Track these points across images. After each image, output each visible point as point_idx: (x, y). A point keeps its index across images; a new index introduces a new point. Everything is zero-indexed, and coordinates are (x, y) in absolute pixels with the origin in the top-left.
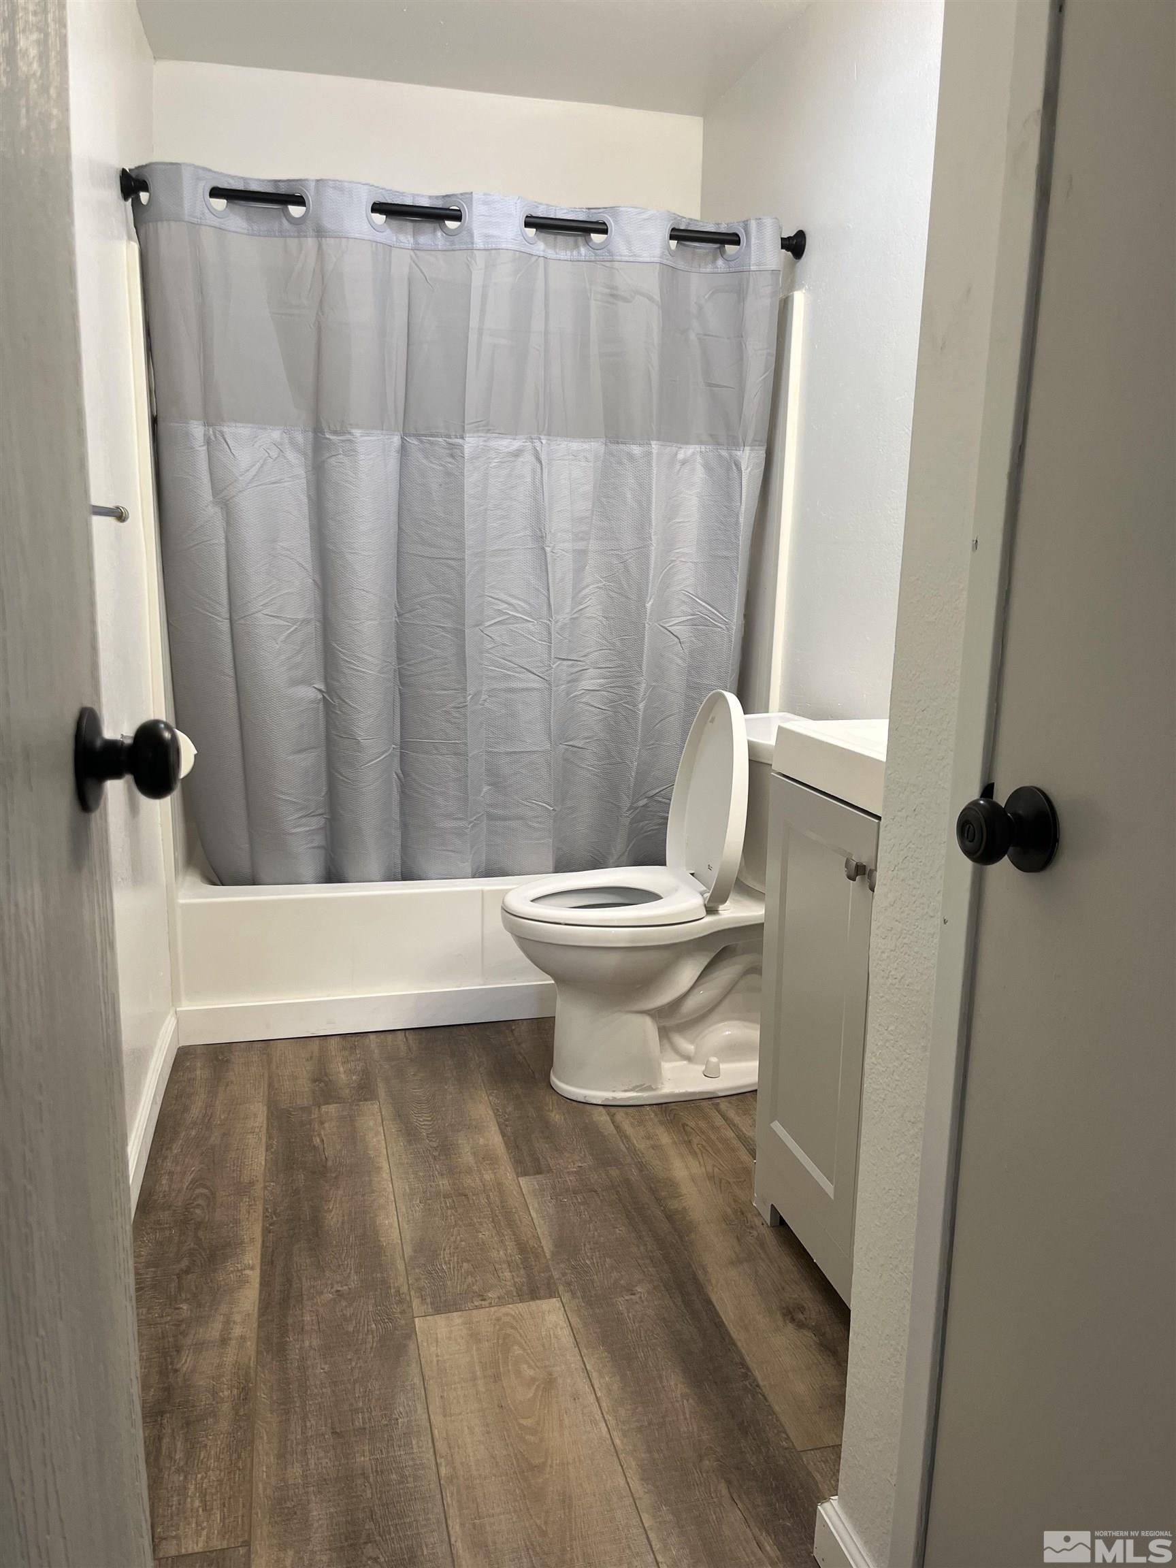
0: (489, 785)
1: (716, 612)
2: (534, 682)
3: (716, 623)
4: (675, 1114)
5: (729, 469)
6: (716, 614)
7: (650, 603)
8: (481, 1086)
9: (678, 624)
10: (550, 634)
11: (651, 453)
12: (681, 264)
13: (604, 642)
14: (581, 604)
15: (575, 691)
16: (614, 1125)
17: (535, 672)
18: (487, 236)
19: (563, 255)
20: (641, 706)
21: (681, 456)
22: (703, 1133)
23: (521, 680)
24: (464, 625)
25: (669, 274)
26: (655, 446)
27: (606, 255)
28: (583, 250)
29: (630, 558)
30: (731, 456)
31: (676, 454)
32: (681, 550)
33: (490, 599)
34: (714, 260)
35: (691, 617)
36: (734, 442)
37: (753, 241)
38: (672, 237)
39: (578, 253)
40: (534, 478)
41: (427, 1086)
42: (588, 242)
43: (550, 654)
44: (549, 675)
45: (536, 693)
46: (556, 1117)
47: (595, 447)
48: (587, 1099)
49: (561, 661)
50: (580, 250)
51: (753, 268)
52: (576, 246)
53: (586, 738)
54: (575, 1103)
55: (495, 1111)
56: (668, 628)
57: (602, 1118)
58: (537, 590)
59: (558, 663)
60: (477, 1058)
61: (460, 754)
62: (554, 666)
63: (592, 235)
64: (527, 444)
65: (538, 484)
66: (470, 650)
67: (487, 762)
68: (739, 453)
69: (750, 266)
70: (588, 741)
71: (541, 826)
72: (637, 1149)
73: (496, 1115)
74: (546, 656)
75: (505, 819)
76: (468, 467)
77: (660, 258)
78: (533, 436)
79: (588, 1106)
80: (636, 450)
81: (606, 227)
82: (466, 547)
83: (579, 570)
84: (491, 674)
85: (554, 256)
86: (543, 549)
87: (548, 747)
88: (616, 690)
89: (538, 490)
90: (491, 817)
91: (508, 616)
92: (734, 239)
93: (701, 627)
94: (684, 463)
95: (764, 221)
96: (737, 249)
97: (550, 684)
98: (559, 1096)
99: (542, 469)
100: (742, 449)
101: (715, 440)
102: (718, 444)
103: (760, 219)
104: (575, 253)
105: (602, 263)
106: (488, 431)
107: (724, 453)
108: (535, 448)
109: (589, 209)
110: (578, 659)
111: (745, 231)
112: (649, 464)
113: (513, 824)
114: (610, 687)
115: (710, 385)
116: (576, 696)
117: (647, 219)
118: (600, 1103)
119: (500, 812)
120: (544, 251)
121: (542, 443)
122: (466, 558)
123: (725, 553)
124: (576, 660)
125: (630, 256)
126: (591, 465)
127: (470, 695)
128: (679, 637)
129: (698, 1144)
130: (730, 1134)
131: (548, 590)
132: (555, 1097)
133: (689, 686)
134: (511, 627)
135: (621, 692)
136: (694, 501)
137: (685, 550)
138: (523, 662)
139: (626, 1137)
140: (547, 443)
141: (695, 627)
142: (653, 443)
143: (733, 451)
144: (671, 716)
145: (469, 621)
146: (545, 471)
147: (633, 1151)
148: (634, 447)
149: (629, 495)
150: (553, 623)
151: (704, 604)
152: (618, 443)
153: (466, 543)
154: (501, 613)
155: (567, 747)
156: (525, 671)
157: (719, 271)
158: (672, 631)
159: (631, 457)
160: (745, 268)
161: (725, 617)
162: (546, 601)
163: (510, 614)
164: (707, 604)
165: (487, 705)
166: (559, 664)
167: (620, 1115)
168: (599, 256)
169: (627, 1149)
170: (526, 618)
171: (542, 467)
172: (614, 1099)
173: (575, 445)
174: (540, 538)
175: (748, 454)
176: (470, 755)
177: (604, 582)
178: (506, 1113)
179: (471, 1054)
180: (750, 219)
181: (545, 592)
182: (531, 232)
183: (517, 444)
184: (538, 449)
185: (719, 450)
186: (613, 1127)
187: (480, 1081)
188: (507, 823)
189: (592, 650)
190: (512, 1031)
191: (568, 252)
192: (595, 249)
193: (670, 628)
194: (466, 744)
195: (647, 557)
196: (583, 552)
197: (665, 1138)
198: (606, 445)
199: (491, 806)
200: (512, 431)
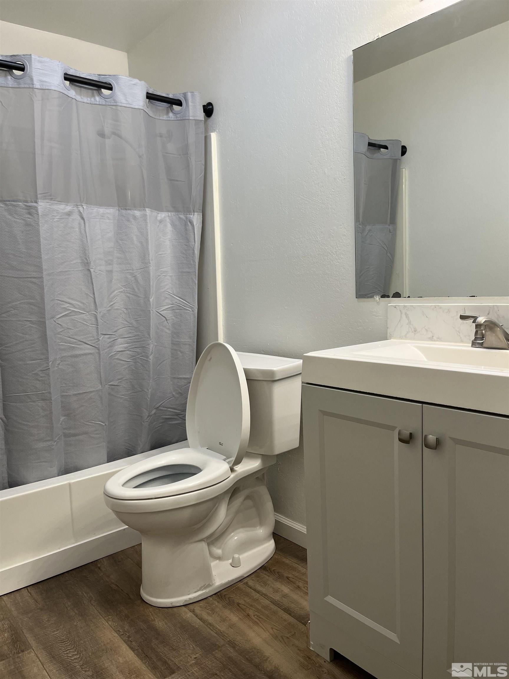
0: (65, 416)
1: (185, 302)
2: (88, 349)
3: (186, 308)
4: (229, 598)
5: (186, 225)
6: (185, 303)
7: (152, 299)
8: (98, 616)
9: (165, 310)
10: (97, 320)
11: (146, 215)
13: (126, 323)
14: (111, 301)
15: (111, 353)
16: (199, 618)
17: (89, 343)
18: (42, 81)
19: (86, 100)
20: (151, 357)
21: (159, 218)
22: (251, 606)
23: (81, 349)
24: (45, 318)
26: (148, 211)
27: (112, 102)
28: (97, 98)
29: (138, 274)
30: (187, 218)
31: (156, 217)
32: (163, 269)
33: (59, 301)
34: (167, 113)
35: (171, 306)
36: (188, 211)
37: (190, 104)
38: (147, 97)
39: (95, 100)
40: (80, 229)
41: (61, 627)
42: (100, 94)
43: (98, 333)
44: (98, 345)
45: (91, 356)
46: (160, 624)
47: (111, 212)
48: (173, 604)
49: (104, 336)
50: (95, 98)
51: (191, 118)
52: (93, 96)
53: (119, 379)
54: (166, 609)
55: (118, 632)
56: (160, 312)
57: (188, 615)
58: (87, 294)
59: (103, 336)
60: (86, 595)
61: (46, 399)
62: (101, 339)
63: (102, 90)
64: (74, 208)
65: (83, 232)
66: (49, 333)
67: (62, 402)
68: (191, 216)
69: (189, 117)
70: (120, 381)
71: (98, 436)
72: (222, 631)
73: (120, 636)
74: (95, 333)
75: (75, 435)
76: (41, 221)
77: (143, 107)
78: (78, 204)
79: (175, 609)
80: (137, 213)
81: (111, 87)
82: (44, 270)
83: (109, 282)
84: (62, 347)
85: (81, 100)
86: (89, 270)
88: (135, 350)
89: (83, 235)
90: (66, 436)
91: (70, 311)
92: (179, 103)
93: (177, 311)
94: (161, 222)
95: (196, 93)
96: (180, 108)
97: (99, 350)
98: (153, 607)
99: (85, 223)
100: (193, 214)
101: (176, 210)
102: (178, 211)
103: (193, 92)
104: (93, 99)
105: (111, 107)
106: (51, 199)
107: (182, 216)
108: (79, 211)
109: (99, 75)
110: (112, 334)
111: (185, 99)
112: (145, 220)
113: (80, 437)
114: (131, 348)
115: (171, 180)
116: (112, 356)
117: (134, 84)
118: (182, 605)
119: (72, 431)
120: (75, 96)
121: (83, 208)
122: (44, 277)
123: (187, 270)
124: (112, 335)
125: (126, 104)
126: (112, 222)
127: (51, 361)
128: (166, 317)
129: (254, 616)
130: (267, 602)
131: (94, 294)
132: (151, 609)
133: (173, 344)
134: (73, 317)
135: (138, 350)
136: (168, 243)
137: (165, 269)
138: (80, 338)
139: (210, 624)
140: (86, 208)
141: (174, 311)
142: (147, 209)
143: (188, 215)
144: (164, 361)
145: (47, 316)
146: (87, 224)
147: (220, 633)
148: (136, 212)
149: (135, 238)
150: (98, 313)
151: (178, 298)
152: (126, 209)
153: (43, 267)
154: (66, 309)
155: (109, 386)
156: (83, 343)
157: (171, 119)
158: (162, 314)
159: (135, 218)
160: (187, 118)
161: (190, 304)
162: (93, 300)
163: (71, 310)
164: (180, 298)
165: (60, 367)
166: (103, 338)
167: (197, 608)
168: (108, 102)
169: (216, 633)
170: (81, 311)
171: (84, 222)
172: (190, 599)
173: (102, 210)
174: (86, 264)
175: (196, 217)
176: (53, 399)
177: (124, 289)
178: (125, 631)
179: (80, 593)
180: (187, 92)
181: (92, 296)
182: (67, 83)
183: (69, 208)
184: (81, 211)
185: (179, 215)
186: (199, 621)
187: (96, 612)
188: (77, 438)
189: (119, 327)
190: (99, 568)
191: (88, 99)
192: (105, 98)
193: (161, 313)
194: (50, 393)
195: (149, 273)
196: (110, 272)
197: (234, 618)
198: (119, 211)
199: (65, 429)
200: (66, 200)
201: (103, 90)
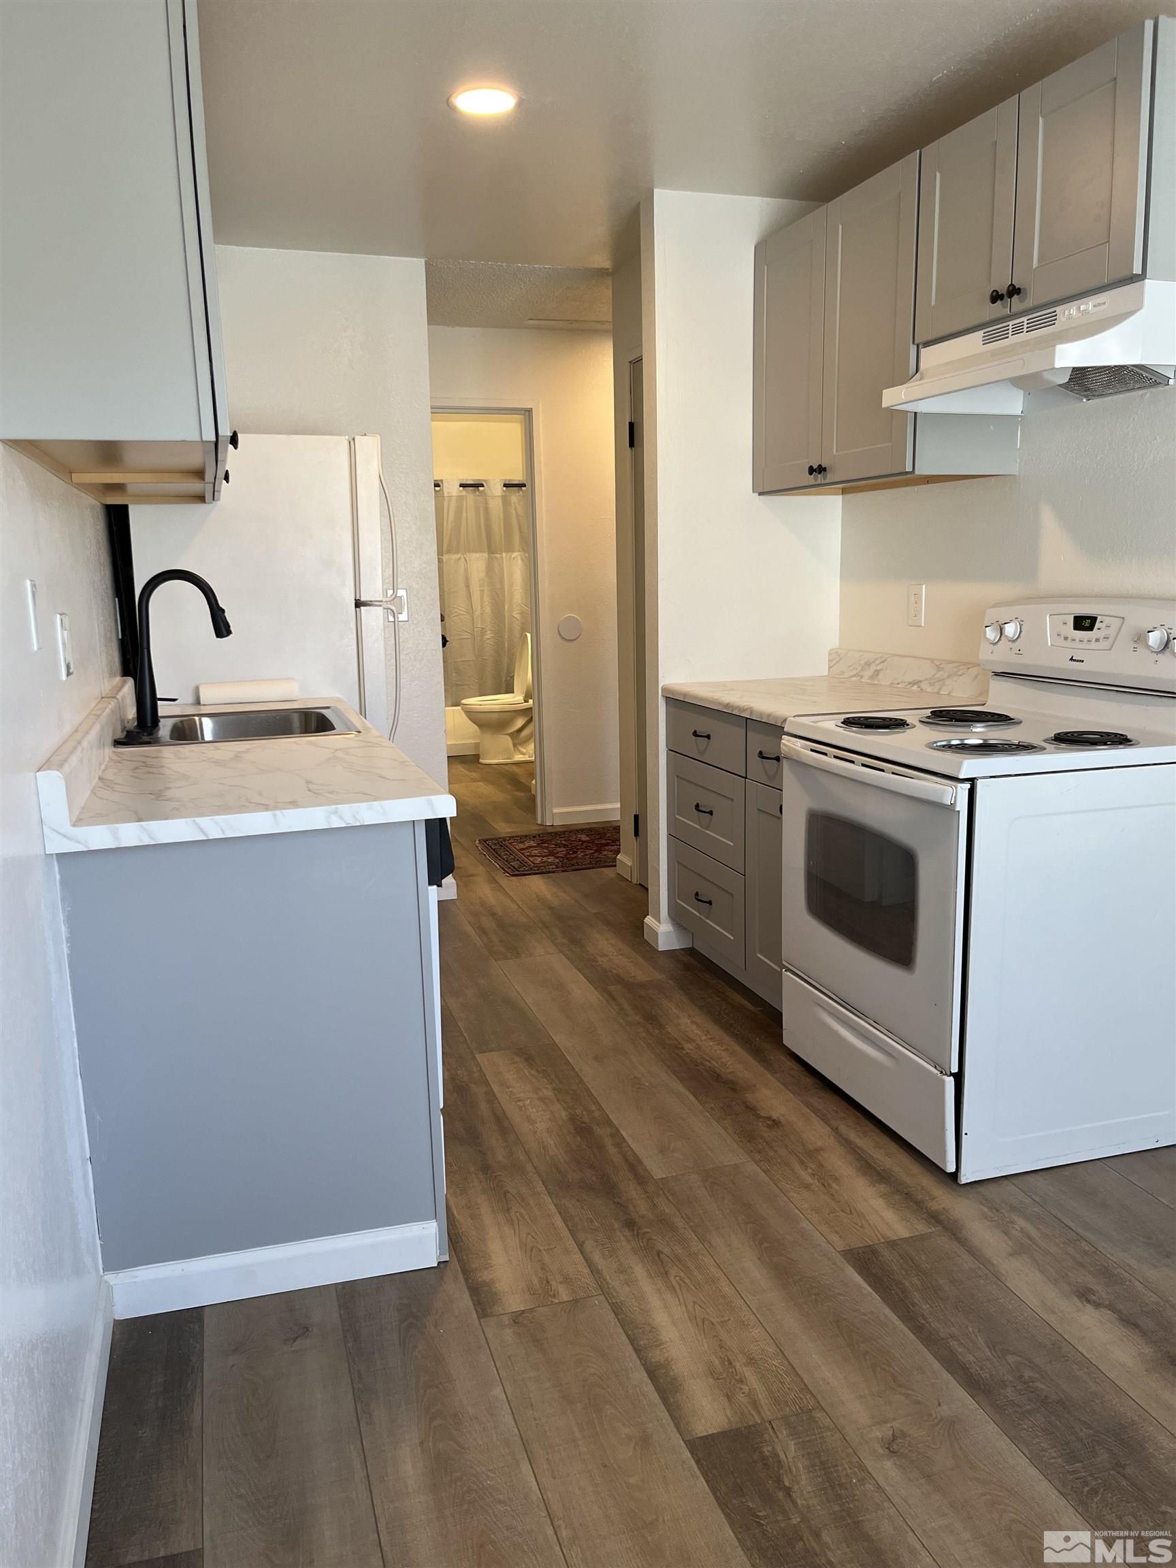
0: (455, 673)
2: (468, 635)
7: (506, 607)
9: (516, 614)
10: (473, 619)
11: (503, 556)
12: (507, 494)
13: (492, 621)
14: (483, 608)
17: (468, 632)
18: (449, 492)
19: (470, 495)
20: (506, 644)
21: (513, 556)
23: (464, 635)
25: (505, 499)
26: (504, 554)
27: (484, 494)
28: (477, 494)
29: (499, 592)
31: (511, 556)
32: (515, 588)
33: (453, 608)
34: (519, 492)
38: (504, 486)
40: (465, 567)
44: (474, 633)
45: (469, 640)
47: (485, 555)
52: (475, 492)
62: (475, 630)
64: (462, 556)
67: (454, 664)
70: (489, 657)
74: (472, 627)
75: (461, 685)
76: (444, 565)
77: (501, 493)
78: (464, 553)
80: (498, 556)
81: (483, 485)
82: (445, 591)
83: (482, 597)
85: (468, 496)
86: (470, 591)
87: (474, 659)
89: (466, 570)
90: (456, 685)
94: (514, 559)
97: (474, 637)
104: (475, 494)
105: (483, 497)
106: (450, 553)
109: (478, 479)
110: (484, 628)
112: (503, 560)
113: (464, 686)
114: (494, 637)
116: (483, 640)
117: (496, 481)
119: (460, 683)
120: (465, 494)
121: (467, 555)
122: (445, 595)
125: (492, 494)
126: (484, 561)
128: (517, 618)
134: (460, 617)
135: (498, 638)
136: (519, 571)
137: (517, 588)
138: (464, 629)
140: (469, 555)
141: (522, 615)
144: (515, 647)
149: (497, 571)
150: (474, 615)
151: (524, 607)
152: (492, 554)
154: (456, 613)
155: (481, 659)
156: (465, 632)
157: (521, 496)
158: (514, 617)
159: (497, 558)
162: (471, 607)
163: (459, 613)
166: (477, 630)
168: (482, 495)
170: (465, 614)
171: (467, 565)
173: (478, 555)
174: (468, 587)
177: (491, 601)
182: (461, 488)
183: (459, 556)
184: (466, 557)
185: (523, 552)
188: (462, 687)
189: (488, 624)
191: (473, 494)
192: (480, 493)
193: (514, 615)
195: (504, 591)
196: (483, 591)
198: (488, 555)
199: (456, 681)
200: (457, 552)
201: (480, 488)
